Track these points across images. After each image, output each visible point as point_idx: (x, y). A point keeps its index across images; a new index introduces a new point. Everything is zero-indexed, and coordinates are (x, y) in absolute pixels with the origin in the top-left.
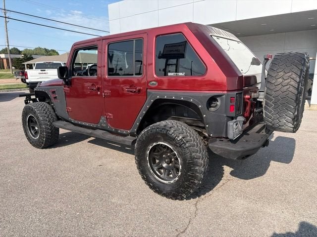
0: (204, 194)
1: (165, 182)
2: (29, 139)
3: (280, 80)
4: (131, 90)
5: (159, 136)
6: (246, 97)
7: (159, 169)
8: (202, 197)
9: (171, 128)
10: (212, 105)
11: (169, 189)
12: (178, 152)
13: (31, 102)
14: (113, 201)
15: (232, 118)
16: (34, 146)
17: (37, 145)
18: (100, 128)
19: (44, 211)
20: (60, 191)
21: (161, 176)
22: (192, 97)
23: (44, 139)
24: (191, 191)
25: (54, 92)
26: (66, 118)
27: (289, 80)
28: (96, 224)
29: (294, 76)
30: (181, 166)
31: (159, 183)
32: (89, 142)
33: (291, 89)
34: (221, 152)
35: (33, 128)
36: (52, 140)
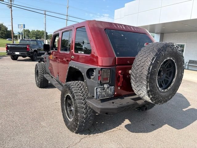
2: (36, 82)
4: (65, 60)
6: (119, 72)
8: (92, 135)
13: (43, 62)
16: (37, 85)
18: (57, 80)
21: (70, 116)
22: (80, 67)
26: (49, 73)
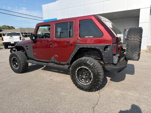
0: (101, 89)
1: (85, 84)
2: (13, 69)
3: (133, 39)
4: (68, 44)
5: (82, 64)
6: (119, 46)
7: (81, 79)
8: (101, 90)
9: (87, 60)
10: (106, 50)
11: (87, 87)
12: (91, 71)
13: (13, 51)
14: (62, 94)
15: (114, 55)
16: (16, 72)
17: (17, 72)
18: (51, 62)
19: (31, 100)
20: (35, 92)
21: (83, 82)
22: (98, 46)
23: (22, 69)
24: (97, 87)
25: (27, 46)
26: (33, 58)
27: (136, 39)
28: (57, 104)
29: (138, 37)
30: (92, 77)
31: (82, 85)
32: (42, 69)
33: (138, 42)
34: (110, 69)
35: (15, 64)
36: (25, 69)
